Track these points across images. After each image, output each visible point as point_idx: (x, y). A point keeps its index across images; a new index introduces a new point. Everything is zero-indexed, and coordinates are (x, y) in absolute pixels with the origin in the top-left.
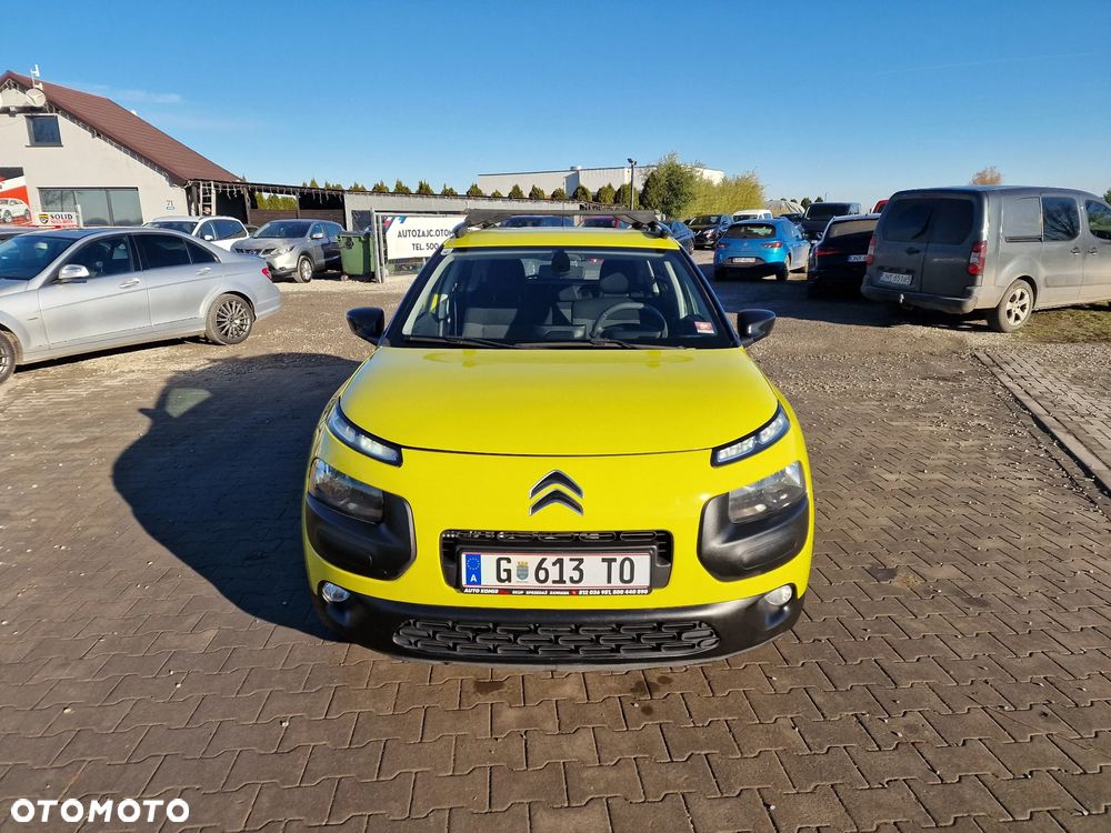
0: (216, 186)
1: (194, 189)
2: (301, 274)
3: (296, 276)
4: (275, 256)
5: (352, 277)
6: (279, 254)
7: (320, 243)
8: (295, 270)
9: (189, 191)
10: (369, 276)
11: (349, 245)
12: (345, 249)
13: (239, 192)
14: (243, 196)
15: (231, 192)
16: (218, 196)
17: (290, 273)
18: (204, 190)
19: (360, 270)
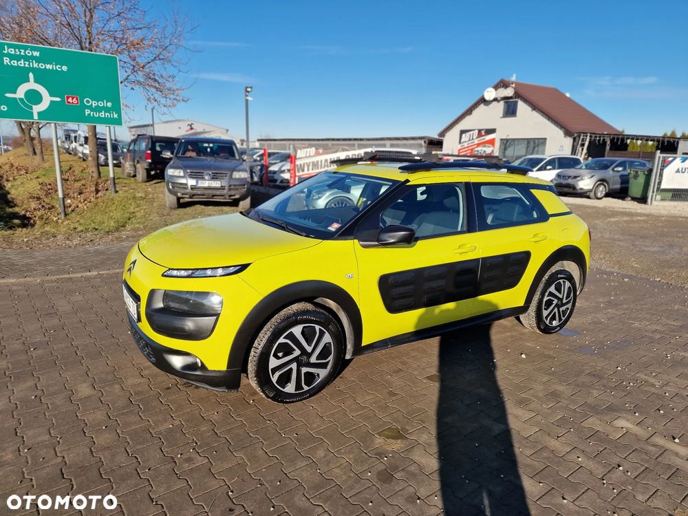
0: (591, 136)
1: (577, 138)
2: (595, 193)
3: (592, 195)
4: (579, 180)
5: (634, 199)
6: (582, 179)
7: (619, 174)
8: (591, 191)
9: (574, 139)
10: (643, 200)
11: (636, 176)
12: (633, 179)
13: (604, 140)
14: (606, 142)
15: (599, 140)
16: (590, 142)
17: (586, 192)
18: (583, 139)
19: (639, 195)
